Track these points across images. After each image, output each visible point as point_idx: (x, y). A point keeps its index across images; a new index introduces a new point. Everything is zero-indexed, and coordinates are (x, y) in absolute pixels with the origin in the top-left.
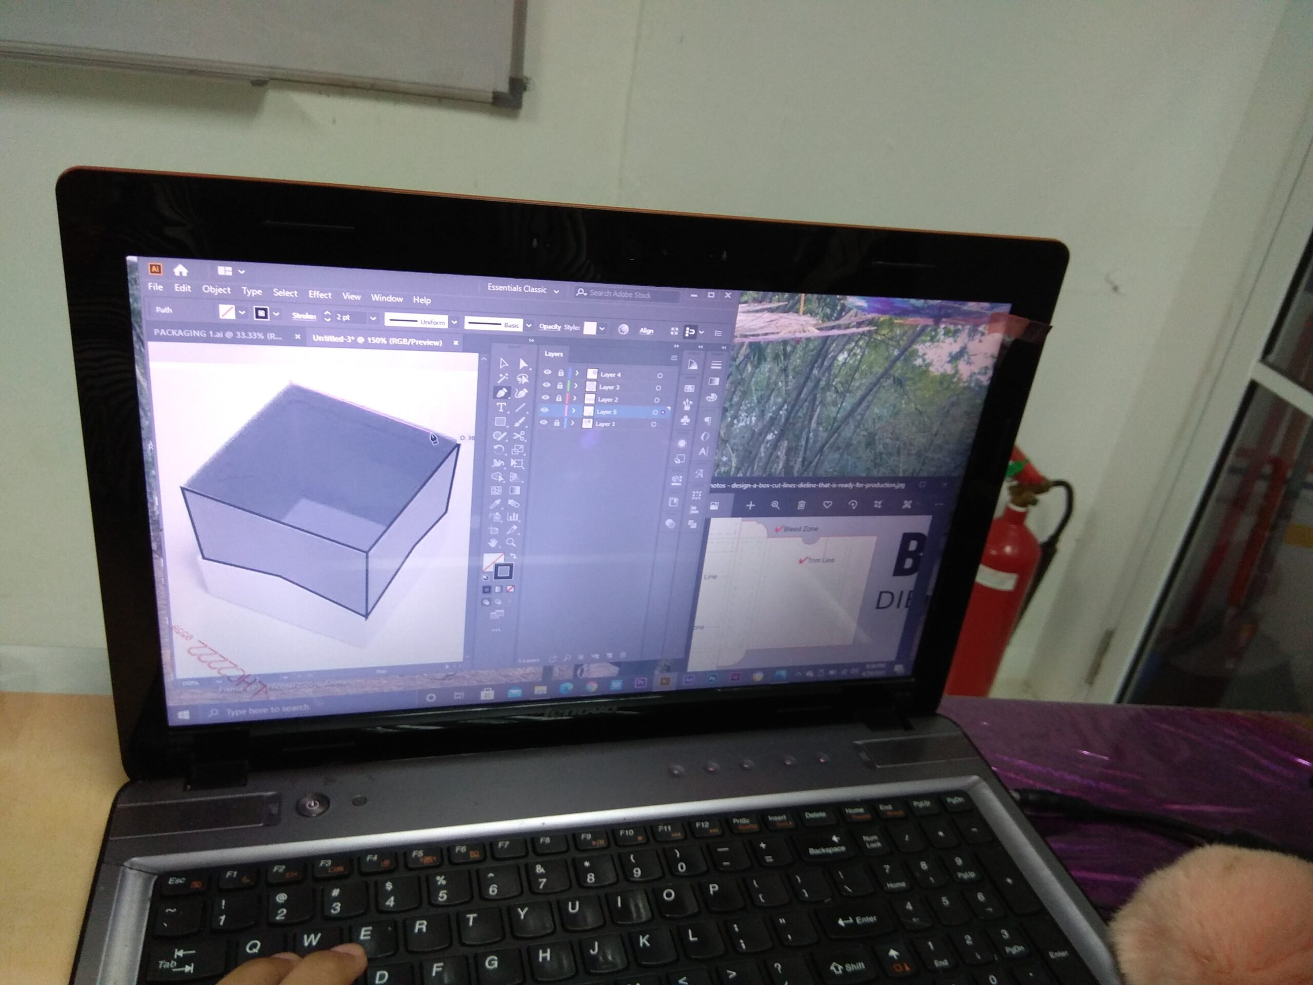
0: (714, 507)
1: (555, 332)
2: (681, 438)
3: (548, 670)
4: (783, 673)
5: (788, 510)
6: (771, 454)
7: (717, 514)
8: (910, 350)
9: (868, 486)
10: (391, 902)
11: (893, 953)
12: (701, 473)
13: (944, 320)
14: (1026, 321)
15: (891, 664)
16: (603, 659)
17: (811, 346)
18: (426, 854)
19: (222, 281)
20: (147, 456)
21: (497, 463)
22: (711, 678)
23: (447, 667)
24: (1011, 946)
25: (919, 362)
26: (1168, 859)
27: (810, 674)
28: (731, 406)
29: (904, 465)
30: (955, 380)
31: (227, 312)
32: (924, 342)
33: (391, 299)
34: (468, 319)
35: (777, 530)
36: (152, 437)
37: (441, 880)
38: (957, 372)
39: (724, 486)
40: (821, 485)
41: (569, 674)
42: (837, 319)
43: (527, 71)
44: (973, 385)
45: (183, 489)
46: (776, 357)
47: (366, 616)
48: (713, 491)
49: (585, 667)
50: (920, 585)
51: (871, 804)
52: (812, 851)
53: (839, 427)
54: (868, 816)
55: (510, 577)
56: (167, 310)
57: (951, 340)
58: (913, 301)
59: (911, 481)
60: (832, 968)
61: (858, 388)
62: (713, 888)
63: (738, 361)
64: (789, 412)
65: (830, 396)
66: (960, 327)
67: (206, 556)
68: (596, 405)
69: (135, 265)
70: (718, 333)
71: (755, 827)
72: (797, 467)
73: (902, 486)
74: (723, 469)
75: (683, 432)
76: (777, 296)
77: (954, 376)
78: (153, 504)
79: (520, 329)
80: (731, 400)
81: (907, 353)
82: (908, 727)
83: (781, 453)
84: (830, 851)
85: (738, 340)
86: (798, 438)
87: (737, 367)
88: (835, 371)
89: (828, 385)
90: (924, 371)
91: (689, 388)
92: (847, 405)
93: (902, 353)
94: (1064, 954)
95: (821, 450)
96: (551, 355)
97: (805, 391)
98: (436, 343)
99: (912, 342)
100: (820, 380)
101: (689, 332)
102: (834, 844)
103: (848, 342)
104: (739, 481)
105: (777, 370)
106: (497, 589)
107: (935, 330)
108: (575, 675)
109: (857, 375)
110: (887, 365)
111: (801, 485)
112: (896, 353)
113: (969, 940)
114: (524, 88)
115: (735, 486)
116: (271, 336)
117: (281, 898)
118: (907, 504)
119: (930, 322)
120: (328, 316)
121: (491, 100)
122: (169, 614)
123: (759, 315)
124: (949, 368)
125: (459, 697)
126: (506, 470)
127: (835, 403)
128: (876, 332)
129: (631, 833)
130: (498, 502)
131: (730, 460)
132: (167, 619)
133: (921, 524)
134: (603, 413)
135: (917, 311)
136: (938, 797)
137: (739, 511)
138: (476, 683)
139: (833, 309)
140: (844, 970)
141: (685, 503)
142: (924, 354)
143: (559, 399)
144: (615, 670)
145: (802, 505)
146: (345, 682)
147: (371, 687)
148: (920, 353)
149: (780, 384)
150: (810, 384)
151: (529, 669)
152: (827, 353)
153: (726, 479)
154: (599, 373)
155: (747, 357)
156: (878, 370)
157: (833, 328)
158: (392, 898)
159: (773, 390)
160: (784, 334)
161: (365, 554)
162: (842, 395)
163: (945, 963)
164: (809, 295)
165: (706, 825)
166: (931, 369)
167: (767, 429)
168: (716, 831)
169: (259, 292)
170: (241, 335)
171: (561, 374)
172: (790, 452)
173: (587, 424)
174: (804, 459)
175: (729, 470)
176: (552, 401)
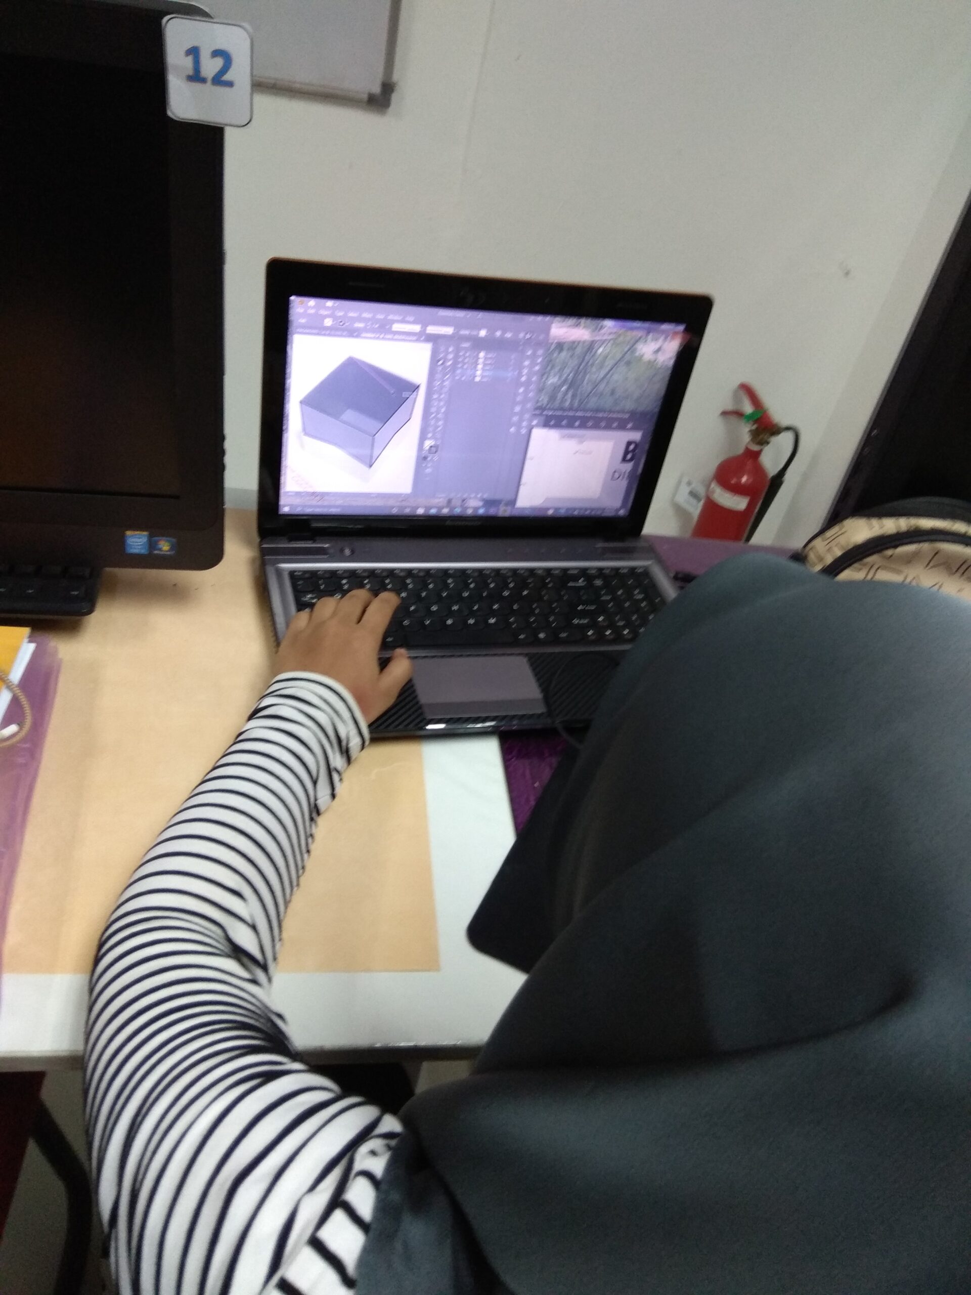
0: (534, 423)
1: (467, 334)
2: (521, 388)
3: (449, 501)
4: (563, 511)
5: (570, 426)
6: (564, 397)
7: (537, 425)
8: (634, 347)
9: (610, 415)
10: (390, 586)
12: (529, 405)
13: (651, 333)
14: (691, 334)
15: (618, 510)
16: (475, 497)
17: (586, 344)
18: (400, 572)
19: (328, 308)
20: (287, 385)
21: (436, 396)
22: (528, 511)
23: (404, 495)
25: (637, 354)
27: (577, 513)
28: (546, 372)
29: (629, 405)
30: (655, 363)
31: (328, 322)
32: (641, 343)
34: (429, 327)
35: (564, 436)
36: (290, 377)
37: (409, 581)
38: (657, 359)
39: (539, 412)
40: (587, 414)
41: (459, 503)
42: (599, 331)
43: (396, 77)
44: (665, 366)
45: (300, 402)
46: (568, 349)
47: (371, 466)
48: (535, 414)
49: (467, 501)
50: (635, 468)
51: (600, 569)
52: (570, 584)
53: (597, 385)
54: (598, 573)
55: (436, 452)
56: (304, 321)
57: (654, 343)
58: (636, 323)
59: (632, 413)
60: (573, 622)
61: (608, 365)
62: (525, 593)
63: (550, 351)
64: (575, 375)
65: (594, 369)
66: (658, 337)
67: (306, 433)
68: (483, 370)
69: (293, 300)
70: (542, 337)
71: (545, 574)
72: (576, 404)
73: (627, 416)
74: (540, 404)
75: (522, 384)
76: (571, 319)
77: (655, 361)
78: (286, 407)
79: (452, 333)
80: (546, 370)
81: (632, 349)
83: (569, 397)
84: (578, 584)
85: (550, 341)
86: (577, 390)
87: (550, 353)
88: (596, 357)
89: (593, 364)
90: (640, 358)
91: (527, 363)
92: (602, 373)
93: (630, 349)
95: (588, 396)
96: (464, 345)
97: (581, 367)
98: (414, 338)
99: (635, 343)
100: (589, 361)
101: (528, 336)
102: (580, 582)
103: (604, 343)
104: (547, 410)
105: (569, 356)
106: (430, 458)
107: (646, 338)
108: (462, 505)
109: (607, 360)
110: (622, 355)
111: (578, 413)
112: (627, 349)
113: (634, 617)
114: (393, 90)
115: (545, 412)
116: (345, 333)
117: (344, 581)
118: (630, 426)
119: (644, 333)
120: (369, 325)
121: (366, 100)
122: (286, 460)
123: (562, 328)
124: (653, 357)
125: (407, 511)
126: (439, 400)
127: (596, 373)
128: (617, 338)
129: (490, 571)
130: (433, 415)
131: (543, 400)
132: (286, 462)
133: (636, 436)
134: (486, 374)
135: (638, 328)
136: (632, 569)
137: (546, 424)
138: (415, 505)
139: (597, 326)
140: (578, 623)
141: (521, 420)
142: (641, 350)
143: (465, 367)
144: (481, 504)
145: (577, 423)
146: (356, 499)
147: (368, 502)
148: (639, 349)
149: (570, 362)
150: (584, 363)
151: (441, 500)
152: (593, 348)
153: (542, 409)
154: (485, 354)
155: (555, 349)
156: (618, 356)
157: (597, 336)
159: (566, 365)
160: (572, 338)
161: (372, 437)
162: (600, 369)
164: (586, 319)
165: (523, 571)
166: (644, 357)
167: (562, 385)
168: (527, 574)
169: (342, 314)
170: (333, 333)
171: (467, 354)
172: (574, 396)
173: (477, 379)
174: (580, 400)
175: (543, 404)
176: (462, 367)
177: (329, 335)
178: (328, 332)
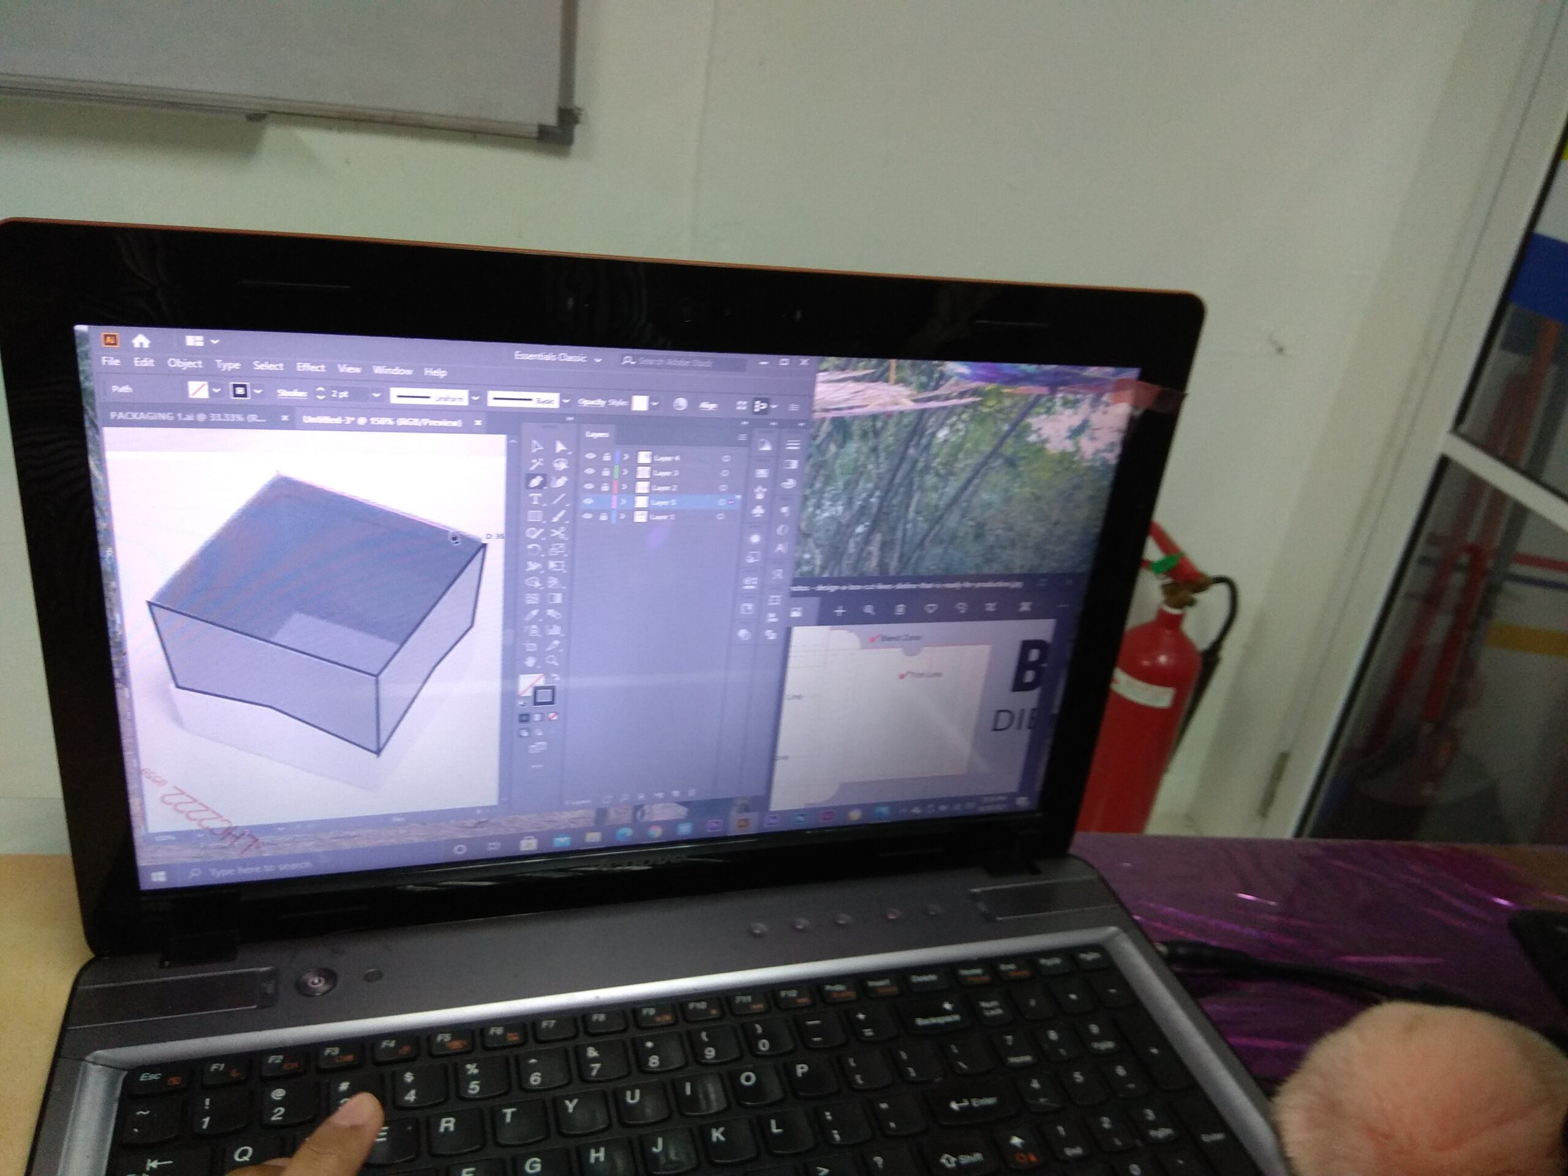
0: (796, 614)
1: (597, 408)
2: (753, 533)
3: (602, 813)
4: (885, 810)
5: (885, 616)
6: (862, 550)
7: (801, 622)
8: (1023, 423)
9: (979, 585)
10: (411, 1096)
11: (1016, 1141)
12: (779, 574)
13: (1062, 388)
14: (1156, 389)
15: (1012, 797)
16: (668, 799)
17: (906, 421)
18: (453, 1038)
19: (192, 353)
20: (105, 566)
21: (533, 566)
22: (800, 818)
23: (479, 812)
24: (1156, 1129)
25: (1033, 438)
26: (1340, 1020)
27: (916, 810)
28: (813, 493)
29: (1020, 560)
30: (1076, 458)
31: (198, 390)
32: (1039, 414)
33: (397, 371)
34: (492, 394)
35: (872, 640)
36: (111, 543)
37: (472, 1069)
38: (1078, 450)
39: (805, 589)
40: (923, 586)
41: (627, 818)
42: (936, 388)
43: (579, 101)
44: (1098, 464)
45: (150, 604)
46: (864, 435)
47: (378, 752)
48: (795, 594)
49: (646, 807)
50: (1045, 701)
51: (989, 963)
52: (920, 1022)
53: (941, 517)
54: (986, 978)
55: (551, 703)
56: (126, 389)
57: (1069, 412)
58: (1024, 367)
59: (1030, 578)
60: (943, 1161)
61: (963, 469)
62: (801, 1069)
63: (819, 440)
64: (882, 499)
65: (930, 480)
66: (1079, 396)
67: (181, 684)
68: (650, 494)
69: (85, 336)
70: (794, 408)
71: (852, 994)
72: (893, 565)
73: (1018, 585)
74: (805, 568)
75: (756, 525)
76: (863, 362)
77: (1074, 454)
78: (114, 622)
79: (556, 405)
80: (812, 486)
81: (1018, 428)
82: (1035, 871)
83: (874, 548)
84: (941, 1020)
85: (817, 415)
86: (893, 529)
87: (819, 446)
88: (934, 450)
89: (927, 468)
90: (1039, 449)
91: (762, 473)
92: (951, 489)
93: (1014, 427)
94: (1219, 1136)
95: (921, 544)
96: (595, 435)
97: (900, 474)
98: (454, 424)
99: (1025, 414)
100: (916, 461)
101: (759, 406)
102: (946, 1013)
103: (948, 417)
104: (825, 582)
105: (865, 449)
106: (537, 717)
107: (1050, 400)
108: (635, 820)
109: (961, 455)
110: (995, 442)
111: (900, 586)
112: (1006, 427)
113: (1106, 1123)
114: (576, 121)
115: (820, 588)
116: (253, 418)
117: (278, 1094)
118: (1025, 607)
119: (1044, 390)
120: (321, 393)
121: (535, 135)
122: (136, 755)
123: (842, 385)
124: (1069, 446)
125: (494, 848)
126: (544, 575)
127: (935, 488)
128: (981, 403)
129: (702, 1005)
130: (535, 612)
131: (813, 558)
132: (135, 761)
133: (1043, 629)
134: (660, 503)
135: (1029, 379)
136: (1070, 953)
137: (826, 618)
138: (513, 831)
139: (930, 376)
140: (957, 1163)
141: (762, 609)
142: (1040, 429)
143: (605, 488)
144: (682, 811)
145: (900, 609)
146: (354, 833)
147: (388, 838)
148: (1035, 427)
149: (870, 467)
150: (906, 466)
151: (580, 813)
152: (924, 430)
153: (810, 580)
154: (652, 456)
155: (830, 435)
156: (986, 448)
157: (930, 399)
158: (413, 1092)
159: (861, 474)
160: (873, 408)
161: (374, 678)
162: (944, 478)
163: (1078, 1151)
164: (901, 361)
165: (793, 994)
166: (1048, 446)
167: (857, 520)
168: (804, 1000)
169: (237, 366)
170: (215, 417)
171: (607, 458)
172: (885, 546)
173: (640, 518)
174: (902, 555)
175: (813, 570)
176: (597, 491)
177: (208, 424)
178: (201, 417)
